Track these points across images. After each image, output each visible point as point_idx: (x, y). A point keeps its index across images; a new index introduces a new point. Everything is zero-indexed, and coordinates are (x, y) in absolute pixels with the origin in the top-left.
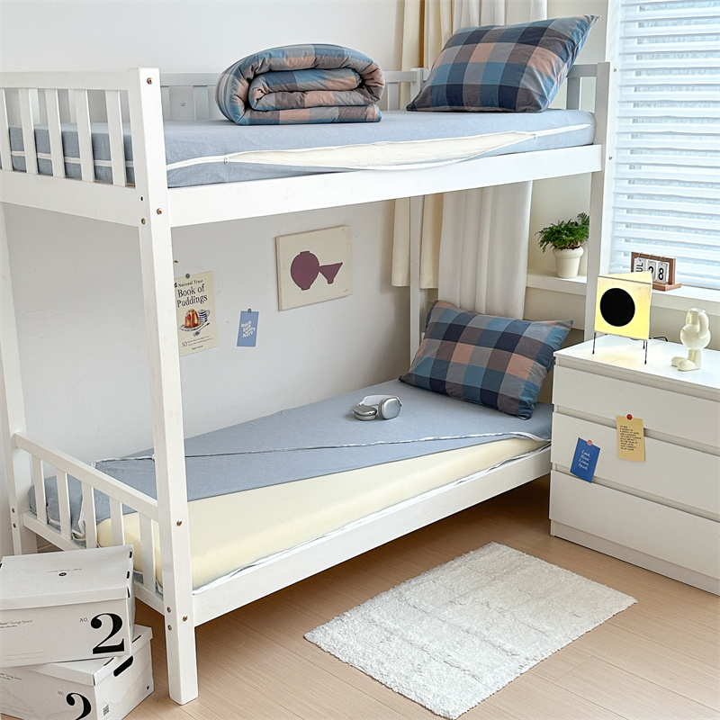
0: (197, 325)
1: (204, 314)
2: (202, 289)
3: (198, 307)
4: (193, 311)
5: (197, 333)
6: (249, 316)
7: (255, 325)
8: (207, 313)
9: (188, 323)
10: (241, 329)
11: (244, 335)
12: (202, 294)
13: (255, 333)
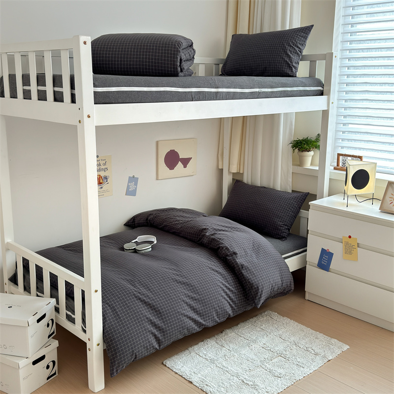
0: (102, 183)
2: (105, 164)
3: (103, 174)
4: (100, 175)
5: (102, 188)
6: (133, 180)
7: (136, 184)
8: (108, 177)
10: (128, 187)
11: (130, 190)
13: (136, 189)
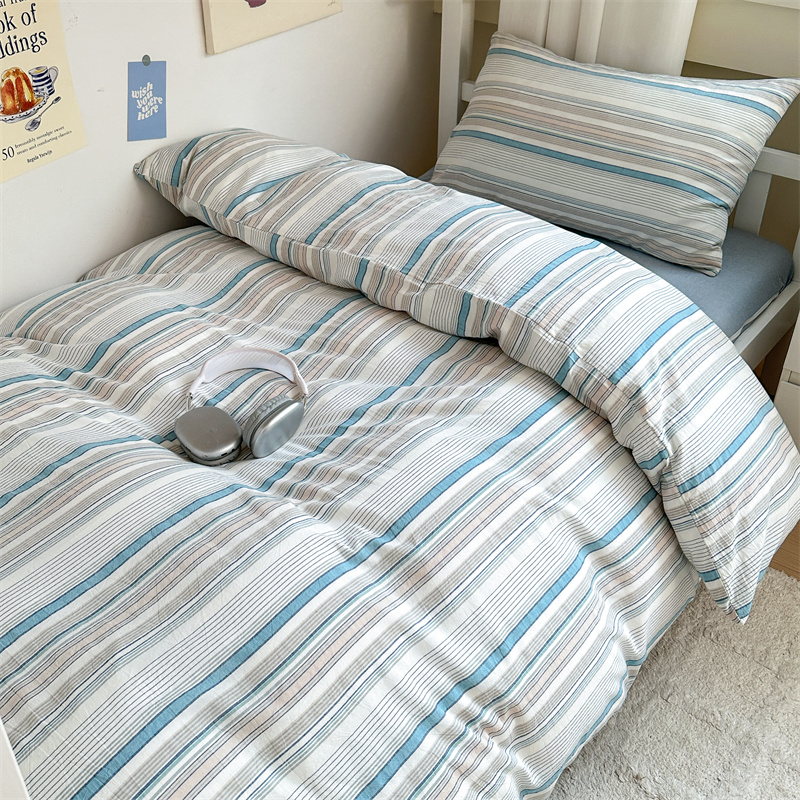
0: (30, 105)
1: (45, 78)
2: (30, 16)
3: (27, 62)
4: (17, 72)
5: (35, 124)
6: (147, 73)
7: (160, 90)
8: (52, 74)
9: (9, 103)
10: (132, 103)
11: (141, 116)
12: (33, 29)
13: (162, 108)
